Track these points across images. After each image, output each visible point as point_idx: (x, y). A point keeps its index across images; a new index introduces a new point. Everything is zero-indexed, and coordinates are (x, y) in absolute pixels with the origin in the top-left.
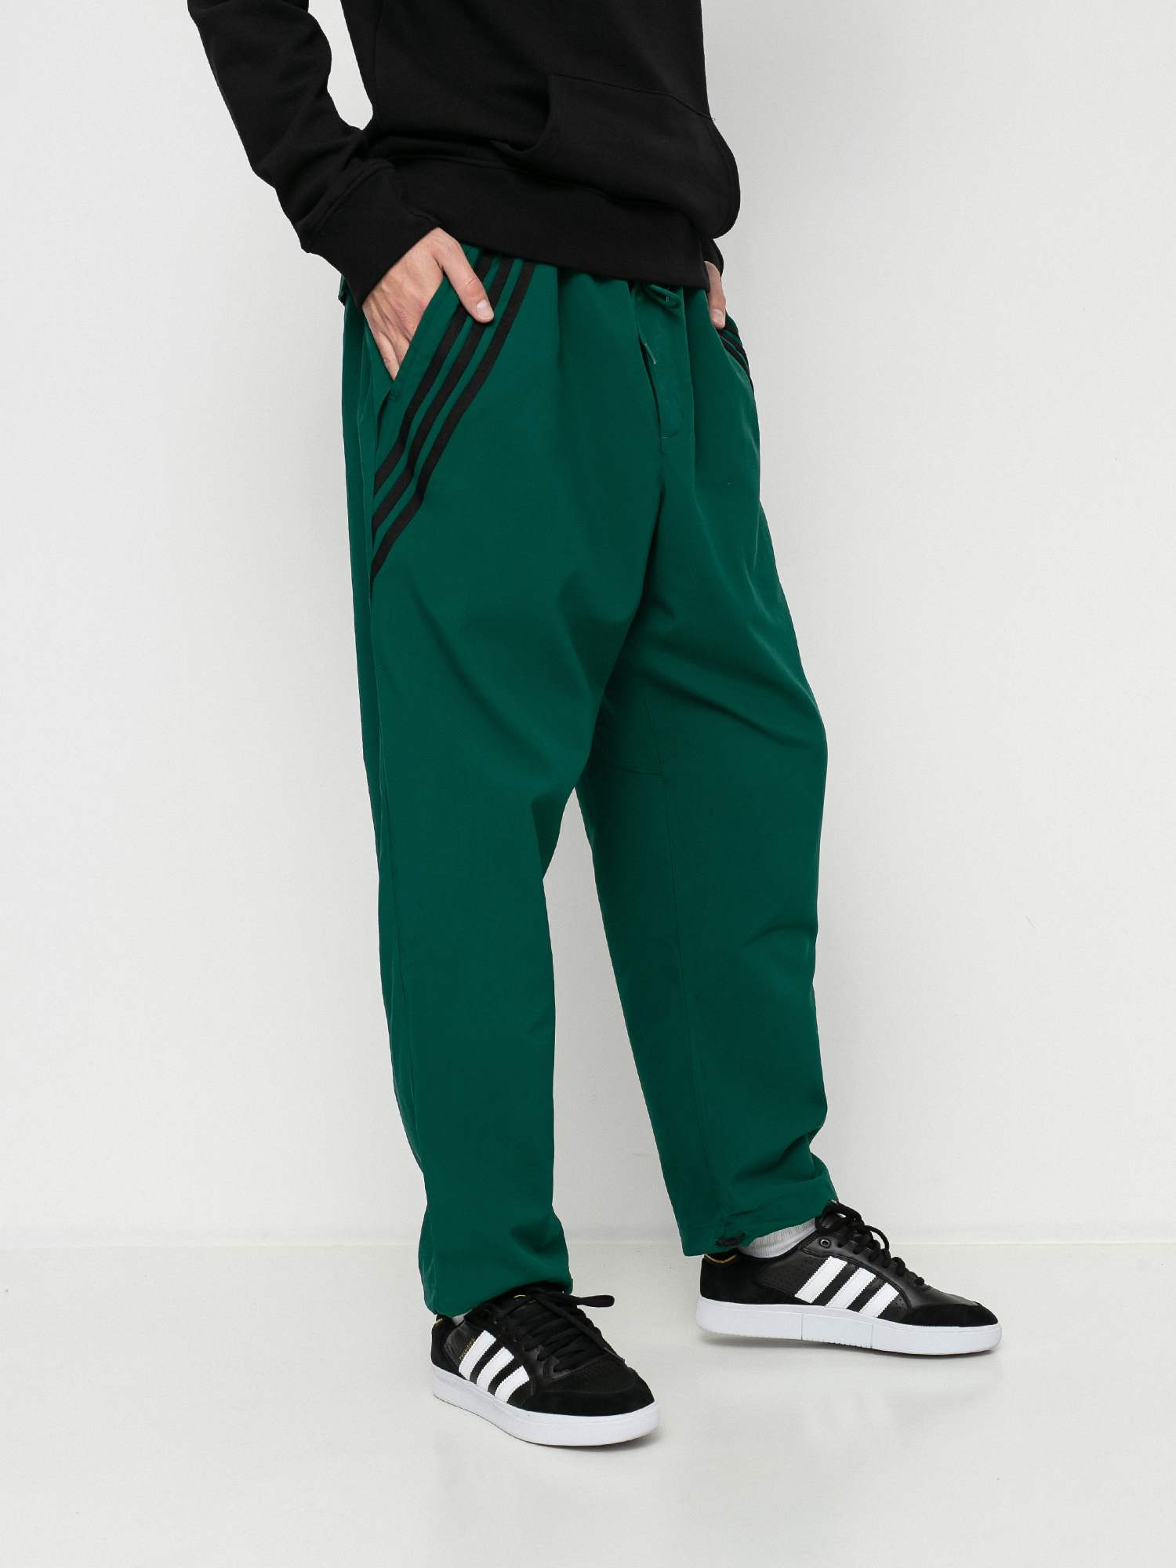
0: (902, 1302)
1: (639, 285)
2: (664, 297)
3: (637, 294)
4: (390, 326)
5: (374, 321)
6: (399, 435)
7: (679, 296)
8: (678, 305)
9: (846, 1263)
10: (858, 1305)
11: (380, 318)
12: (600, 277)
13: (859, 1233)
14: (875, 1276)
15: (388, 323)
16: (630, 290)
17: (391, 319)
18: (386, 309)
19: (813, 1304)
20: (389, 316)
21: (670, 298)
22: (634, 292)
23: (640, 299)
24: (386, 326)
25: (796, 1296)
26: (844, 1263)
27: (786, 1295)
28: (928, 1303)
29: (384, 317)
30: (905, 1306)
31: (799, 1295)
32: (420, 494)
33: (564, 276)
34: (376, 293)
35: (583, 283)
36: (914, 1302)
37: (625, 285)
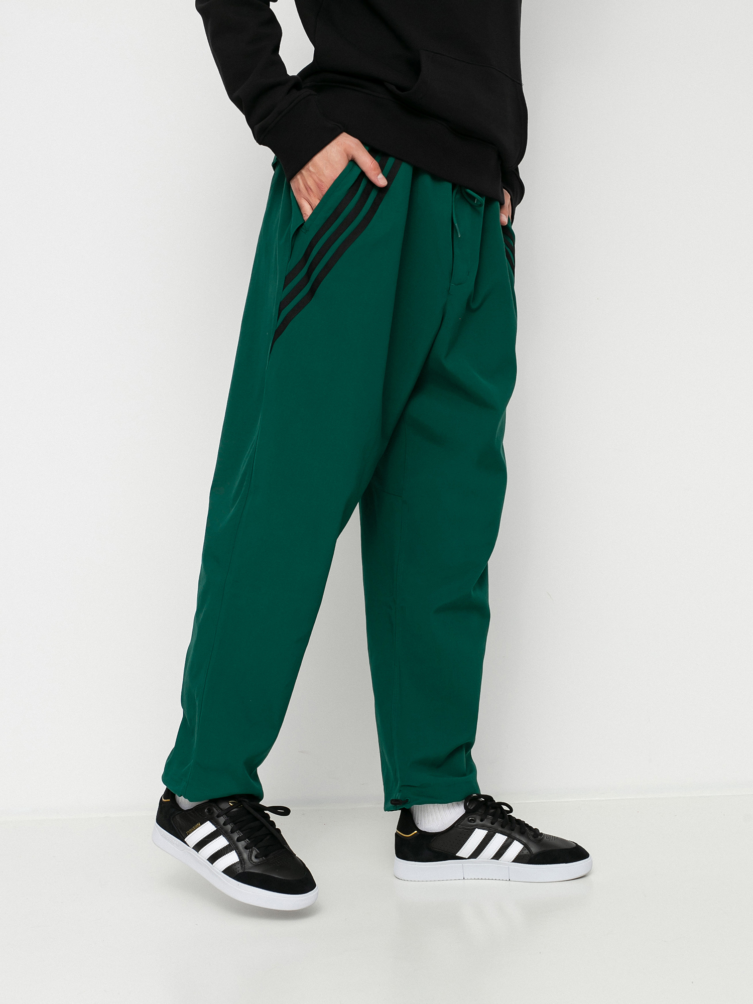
0: (526, 852)
1: (458, 187)
2: (473, 198)
3: (456, 194)
4: (312, 195)
5: (299, 190)
6: (304, 254)
7: (483, 200)
8: (481, 205)
9: (487, 831)
10: (498, 856)
11: (304, 189)
12: (436, 178)
13: (493, 808)
14: (506, 837)
15: (310, 192)
16: (453, 190)
17: (313, 190)
18: (310, 183)
19: (469, 858)
20: (312, 187)
21: (478, 200)
22: (455, 192)
23: (458, 196)
24: (309, 194)
25: (457, 855)
26: (485, 832)
27: (451, 855)
28: (543, 849)
29: (308, 188)
30: (529, 853)
31: (458, 854)
32: (312, 291)
33: (417, 173)
34: (304, 171)
35: (426, 180)
36: (534, 849)
37: (449, 186)
